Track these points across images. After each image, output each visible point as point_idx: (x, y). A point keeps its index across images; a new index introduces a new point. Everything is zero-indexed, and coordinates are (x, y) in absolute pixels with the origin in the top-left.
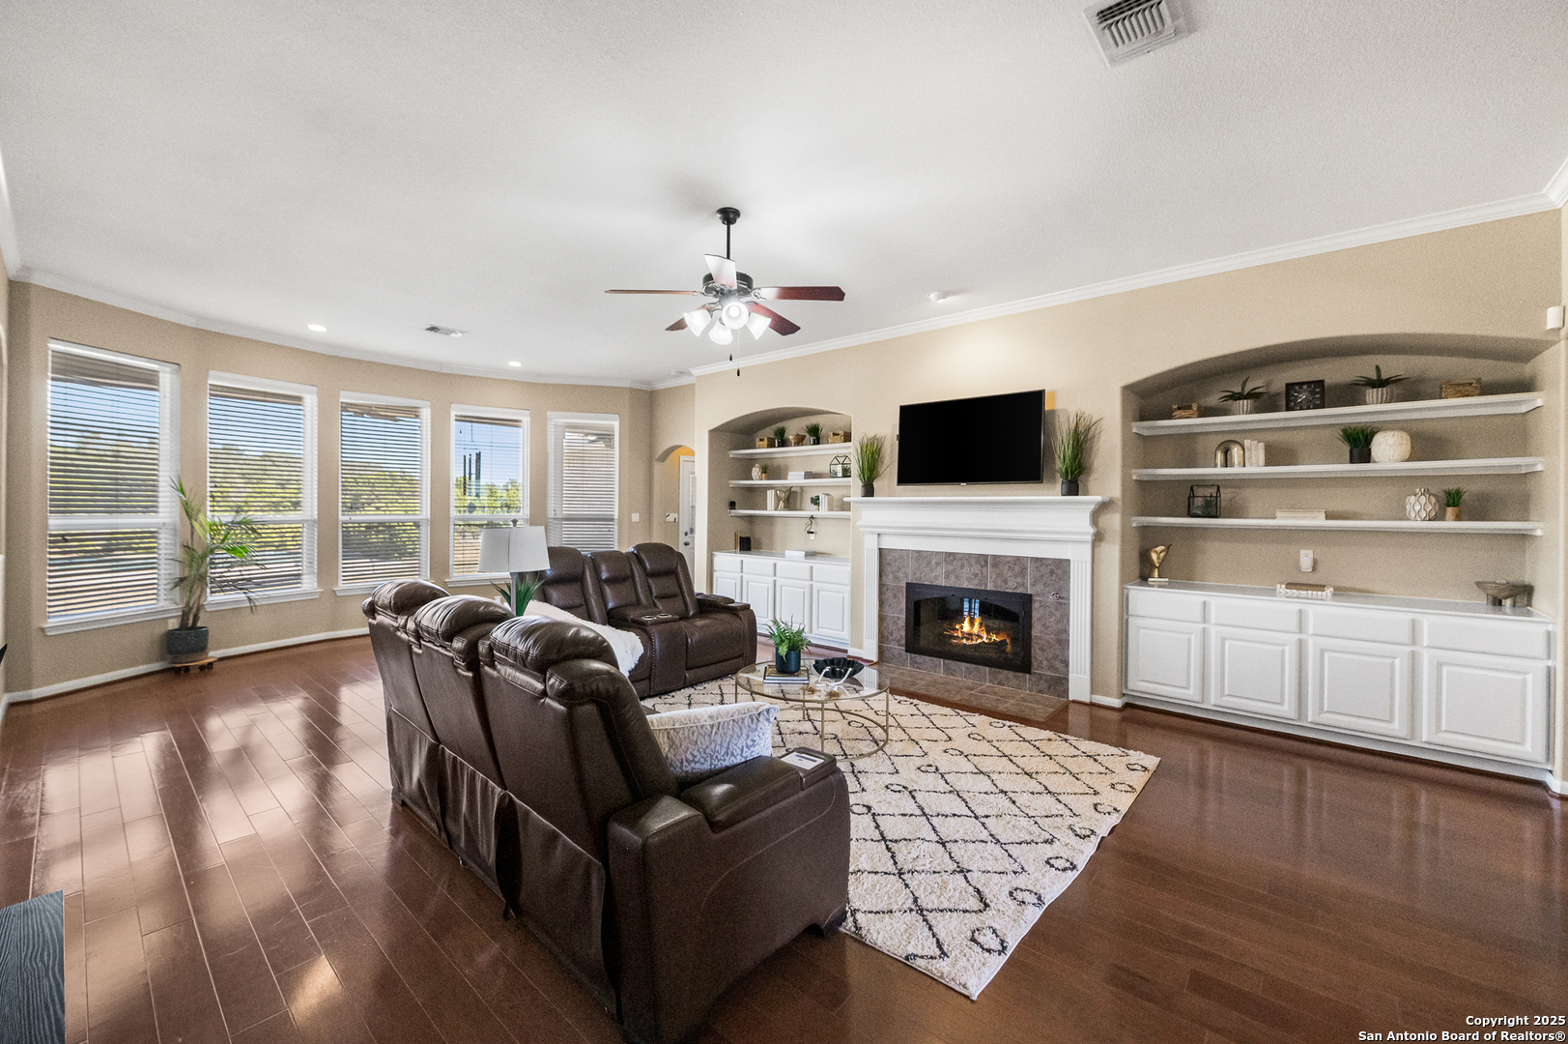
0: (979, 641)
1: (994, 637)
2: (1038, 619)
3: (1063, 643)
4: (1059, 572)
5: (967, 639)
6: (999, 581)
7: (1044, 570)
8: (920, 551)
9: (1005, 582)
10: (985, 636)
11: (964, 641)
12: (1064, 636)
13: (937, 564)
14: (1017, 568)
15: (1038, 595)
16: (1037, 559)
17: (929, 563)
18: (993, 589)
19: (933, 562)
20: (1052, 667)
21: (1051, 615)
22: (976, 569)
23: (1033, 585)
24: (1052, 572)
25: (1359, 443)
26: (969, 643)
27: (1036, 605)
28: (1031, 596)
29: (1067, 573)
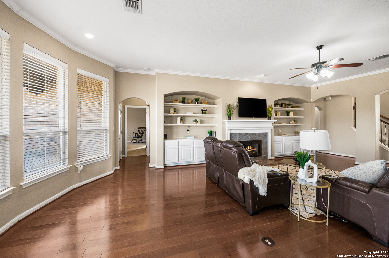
0: (251, 150)
1: (254, 149)
2: (263, 145)
3: (267, 149)
4: (266, 135)
5: (249, 150)
6: (256, 138)
7: (264, 135)
8: (240, 133)
9: (257, 138)
10: (252, 149)
11: (248, 151)
12: (267, 148)
13: (244, 136)
14: (259, 135)
15: (263, 140)
16: (262, 133)
17: (242, 136)
18: (255, 140)
19: (243, 136)
20: (265, 154)
21: (265, 144)
22: (252, 136)
23: (262, 138)
24: (265, 135)
25: (288, 113)
26: (249, 151)
27: (262, 142)
28: (261, 140)
29: (267, 135)
